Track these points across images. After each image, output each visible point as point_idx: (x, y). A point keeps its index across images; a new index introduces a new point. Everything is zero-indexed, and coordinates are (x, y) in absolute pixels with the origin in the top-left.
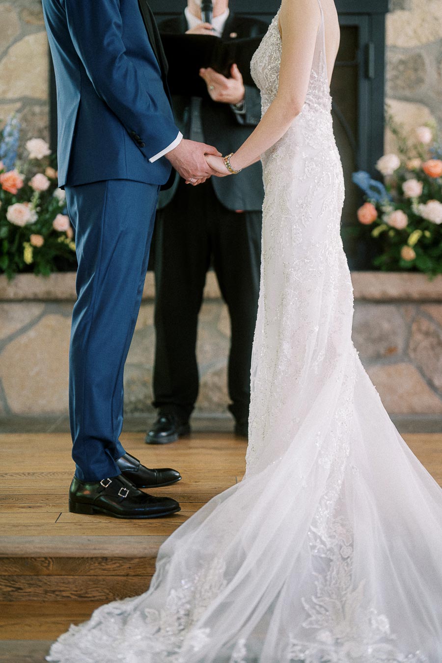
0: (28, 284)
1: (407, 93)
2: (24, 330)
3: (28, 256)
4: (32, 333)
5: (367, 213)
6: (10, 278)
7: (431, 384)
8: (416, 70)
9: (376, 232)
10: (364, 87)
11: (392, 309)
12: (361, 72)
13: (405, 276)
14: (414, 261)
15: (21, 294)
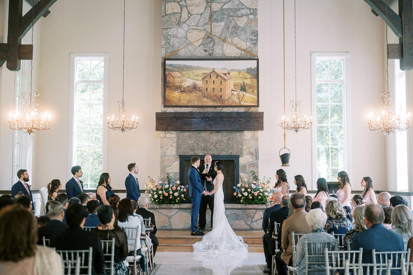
0: (176, 206)
1: (243, 171)
2: (175, 214)
3: (177, 201)
4: (177, 215)
5: (235, 194)
6: (174, 205)
7: (247, 224)
8: (245, 168)
9: (237, 197)
10: (235, 170)
11: (240, 210)
12: (235, 169)
13: (242, 205)
14: (243, 202)
15: (175, 208)
